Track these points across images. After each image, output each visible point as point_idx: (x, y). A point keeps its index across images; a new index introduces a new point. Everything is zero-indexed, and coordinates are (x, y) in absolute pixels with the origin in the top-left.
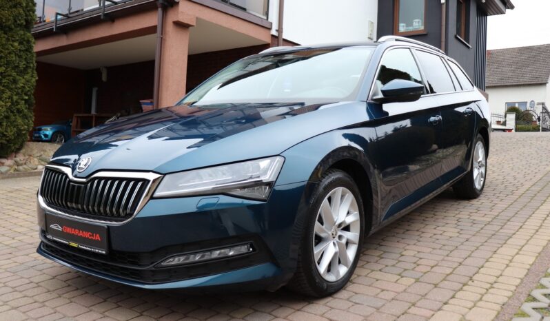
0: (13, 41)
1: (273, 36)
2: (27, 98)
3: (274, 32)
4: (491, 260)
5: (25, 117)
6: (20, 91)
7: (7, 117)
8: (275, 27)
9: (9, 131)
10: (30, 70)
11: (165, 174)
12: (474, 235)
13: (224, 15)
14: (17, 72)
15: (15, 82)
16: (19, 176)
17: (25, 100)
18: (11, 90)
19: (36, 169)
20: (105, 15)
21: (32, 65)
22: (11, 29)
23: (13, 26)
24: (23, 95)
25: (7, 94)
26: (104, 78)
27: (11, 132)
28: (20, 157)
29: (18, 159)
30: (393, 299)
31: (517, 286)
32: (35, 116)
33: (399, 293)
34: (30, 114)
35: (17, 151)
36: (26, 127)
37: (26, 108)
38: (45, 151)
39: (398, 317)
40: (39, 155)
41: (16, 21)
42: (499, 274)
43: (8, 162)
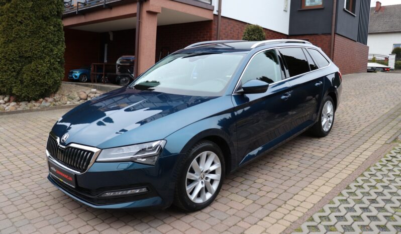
0: (50, 26)
1: (214, 15)
2: (59, 60)
3: (215, 12)
4: (305, 189)
5: (59, 72)
6: (55, 56)
7: (48, 73)
8: (216, 9)
9: (49, 81)
10: (61, 43)
11: (102, 149)
12: (307, 168)
13: (180, 4)
14: (53, 45)
15: (52, 51)
16: (56, 108)
17: (58, 62)
18: (50, 56)
19: (66, 104)
20: (106, 5)
21: (62, 39)
22: (48, 18)
23: (49, 16)
24: (57, 59)
25: (48, 58)
26: (111, 38)
27: (50, 82)
28: (57, 97)
29: (55, 98)
30: (233, 215)
31: (309, 210)
32: (65, 70)
33: (239, 211)
34: (62, 69)
35: (55, 92)
36: (59, 78)
37: (59, 66)
38: (71, 92)
39: (230, 228)
40: (67, 94)
41: (51, 13)
42: (303, 200)
43: (50, 100)
